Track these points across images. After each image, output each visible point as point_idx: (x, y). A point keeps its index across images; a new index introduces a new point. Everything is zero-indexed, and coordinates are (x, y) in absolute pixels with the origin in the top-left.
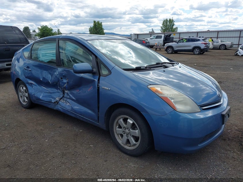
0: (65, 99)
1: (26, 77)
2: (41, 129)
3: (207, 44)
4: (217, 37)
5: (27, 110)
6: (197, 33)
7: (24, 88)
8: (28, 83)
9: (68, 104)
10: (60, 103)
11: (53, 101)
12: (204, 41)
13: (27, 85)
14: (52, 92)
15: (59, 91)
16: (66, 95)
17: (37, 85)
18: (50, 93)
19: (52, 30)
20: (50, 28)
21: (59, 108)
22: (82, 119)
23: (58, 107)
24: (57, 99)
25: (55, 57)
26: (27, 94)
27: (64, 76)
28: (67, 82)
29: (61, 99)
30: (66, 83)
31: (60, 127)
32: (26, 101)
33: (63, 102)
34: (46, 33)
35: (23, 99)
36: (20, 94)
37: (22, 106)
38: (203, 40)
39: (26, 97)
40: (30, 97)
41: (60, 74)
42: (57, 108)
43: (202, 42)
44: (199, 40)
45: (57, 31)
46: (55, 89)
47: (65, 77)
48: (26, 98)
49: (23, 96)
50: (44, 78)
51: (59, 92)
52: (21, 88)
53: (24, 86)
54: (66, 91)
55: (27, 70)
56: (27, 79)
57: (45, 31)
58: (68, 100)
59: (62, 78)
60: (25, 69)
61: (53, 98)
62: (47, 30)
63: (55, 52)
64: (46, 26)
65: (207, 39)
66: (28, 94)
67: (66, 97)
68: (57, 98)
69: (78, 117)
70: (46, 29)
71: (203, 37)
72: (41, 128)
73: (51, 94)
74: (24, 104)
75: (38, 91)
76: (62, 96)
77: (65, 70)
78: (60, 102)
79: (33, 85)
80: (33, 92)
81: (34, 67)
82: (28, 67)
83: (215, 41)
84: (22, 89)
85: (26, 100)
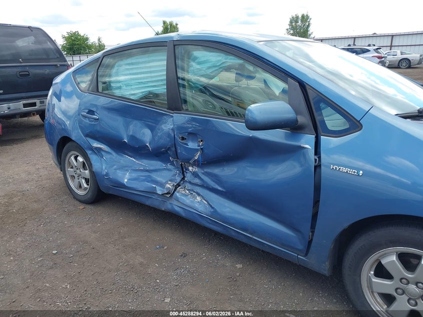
0: (188, 186)
1: (87, 136)
2: (141, 264)
3: (382, 58)
4: (391, 46)
5: (89, 208)
6: (353, 39)
7: (80, 159)
8: (92, 149)
9: (199, 198)
10: (177, 197)
11: (159, 191)
12: (377, 53)
13: (89, 152)
14: (152, 168)
15: (169, 166)
16: (188, 177)
17: (114, 153)
18: (147, 171)
19: (87, 39)
20: (83, 36)
21: (177, 209)
22: (244, 240)
23: (174, 206)
24: (168, 186)
25: (165, 87)
26: (87, 172)
27: (190, 134)
28: (202, 149)
29: (178, 185)
30: (197, 150)
31: (184, 255)
32: (86, 189)
33: (183, 192)
34: (78, 44)
35: (77, 182)
36: (70, 171)
37: (75, 198)
38: (376, 50)
39: (84, 178)
40: (95, 179)
41: (180, 128)
42: (169, 207)
43: (374, 53)
44: (368, 51)
45: (97, 41)
46: (159, 162)
47: (193, 135)
48: (83, 181)
49: (76, 176)
50: (133, 138)
51: (169, 170)
52: (72, 158)
53: (78, 154)
54: (190, 168)
55: (89, 118)
56: (89, 139)
57: (74, 41)
58: (199, 190)
59: (183, 139)
60: (83, 116)
61: (156, 182)
62: (79, 40)
63: (163, 75)
64: (76, 32)
65: (381, 48)
66: (92, 172)
67: (190, 183)
68: (169, 184)
69: (233, 234)
70: (76, 38)
71: (374, 45)
72: (139, 259)
73: (150, 174)
74: (81, 193)
75: (115, 167)
76: (178, 179)
77: (194, 120)
78: (177, 194)
79: (103, 153)
80: (104, 167)
81: (106, 113)
82: (91, 112)
83: (389, 54)
84: (75, 160)
85: (85, 185)
